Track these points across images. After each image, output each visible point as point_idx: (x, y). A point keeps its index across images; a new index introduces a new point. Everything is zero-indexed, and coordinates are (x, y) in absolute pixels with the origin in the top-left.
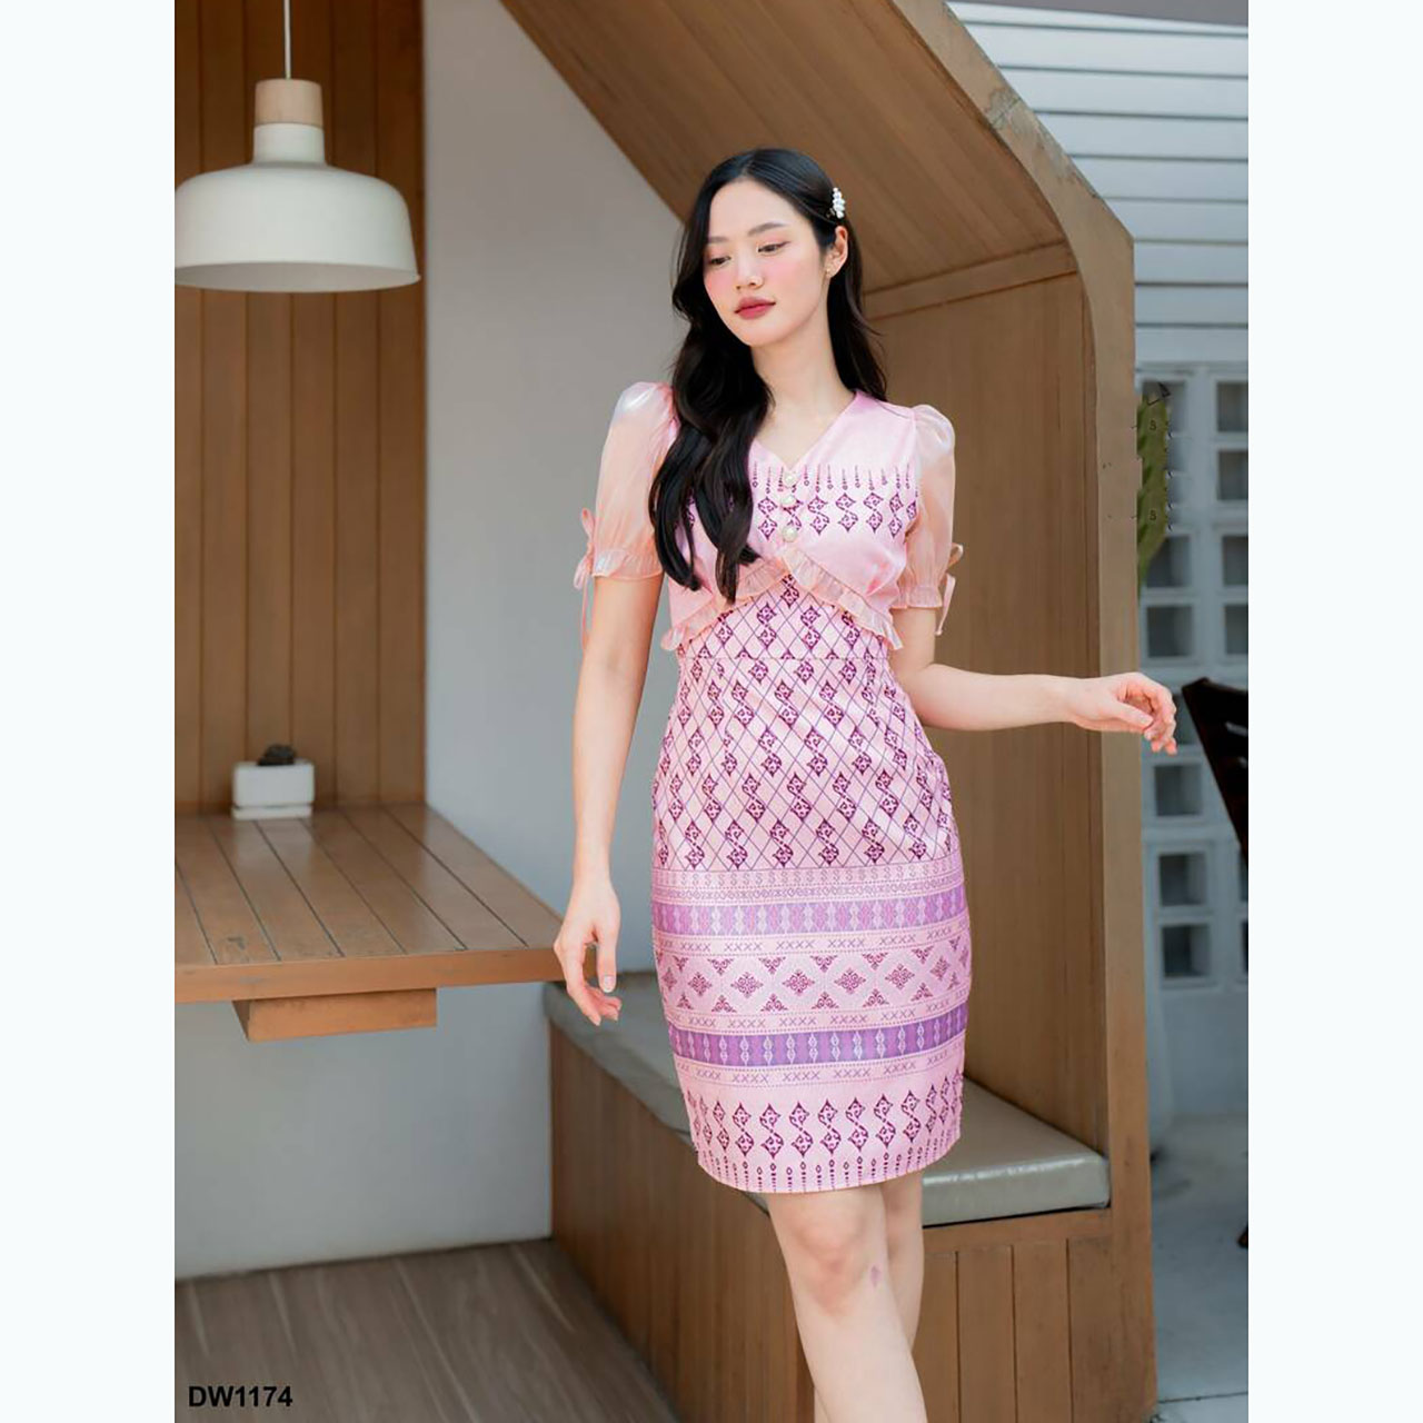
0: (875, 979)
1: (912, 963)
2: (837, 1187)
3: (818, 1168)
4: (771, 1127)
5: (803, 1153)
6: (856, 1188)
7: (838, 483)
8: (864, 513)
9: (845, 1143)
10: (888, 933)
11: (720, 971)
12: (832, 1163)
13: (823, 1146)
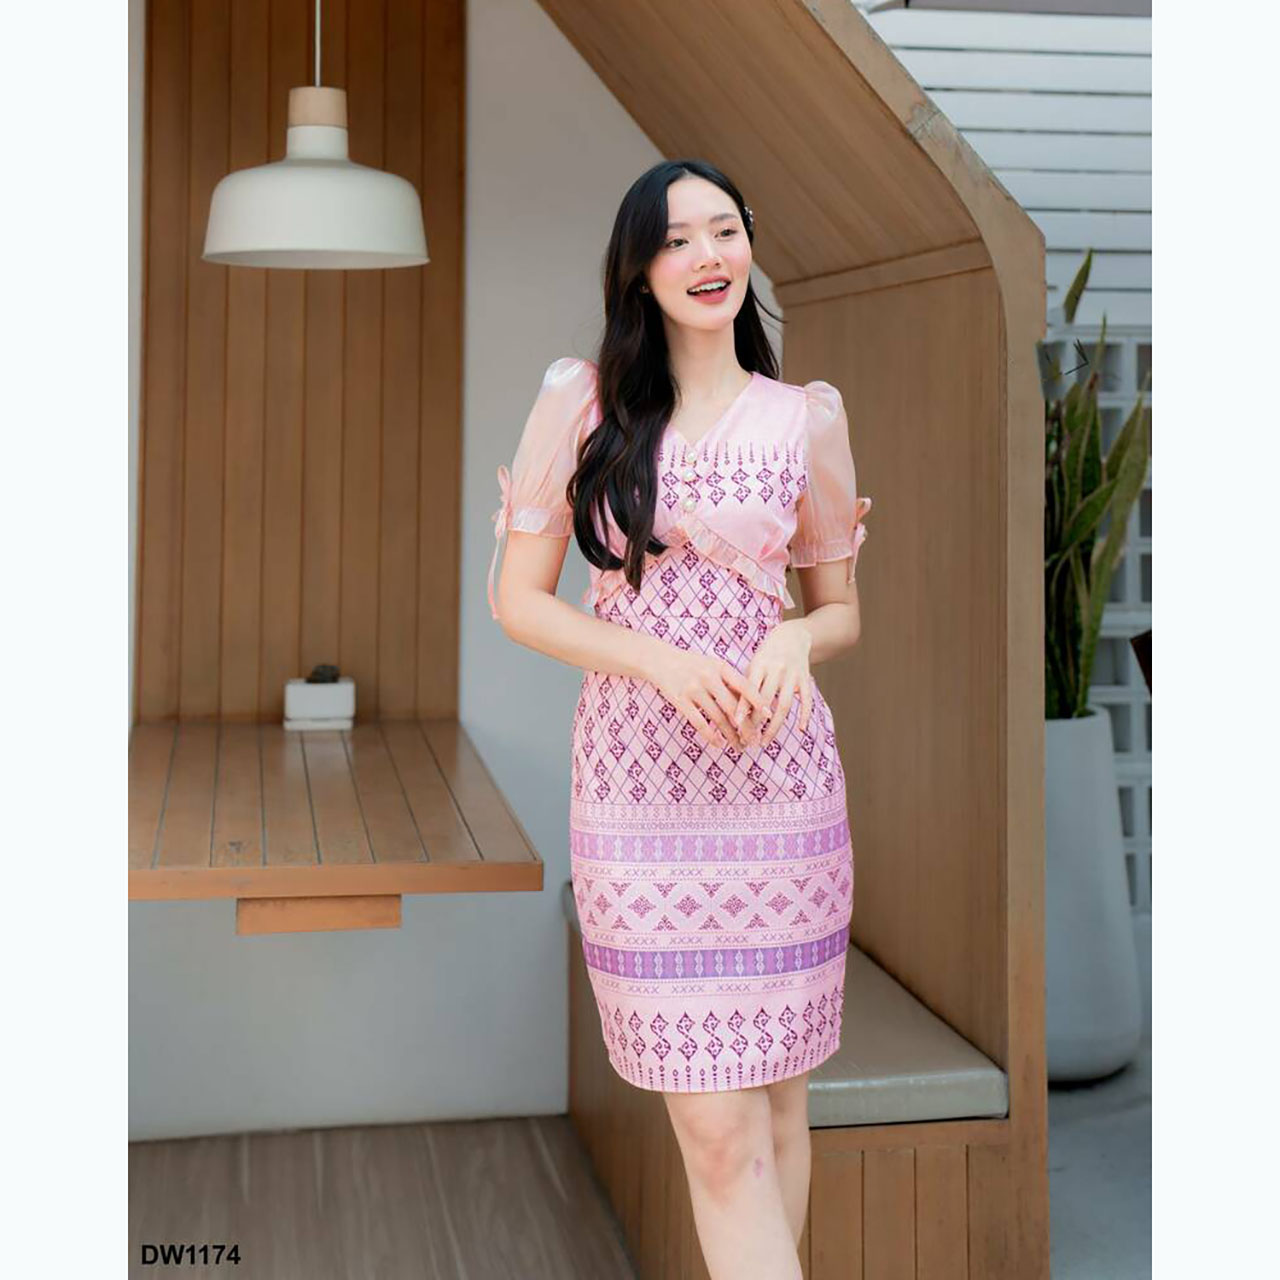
0: (758, 905)
1: (790, 891)
2: (719, 1089)
3: (702, 1072)
4: (659, 1033)
5: (688, 1058)
6: (736, 1091)
7: (734, 458)
8: (756, 486)
9: (727, 1050)
10: (770, 864)
11: (620, 894)
12: (715, 1068)
13: (707, 1052)
